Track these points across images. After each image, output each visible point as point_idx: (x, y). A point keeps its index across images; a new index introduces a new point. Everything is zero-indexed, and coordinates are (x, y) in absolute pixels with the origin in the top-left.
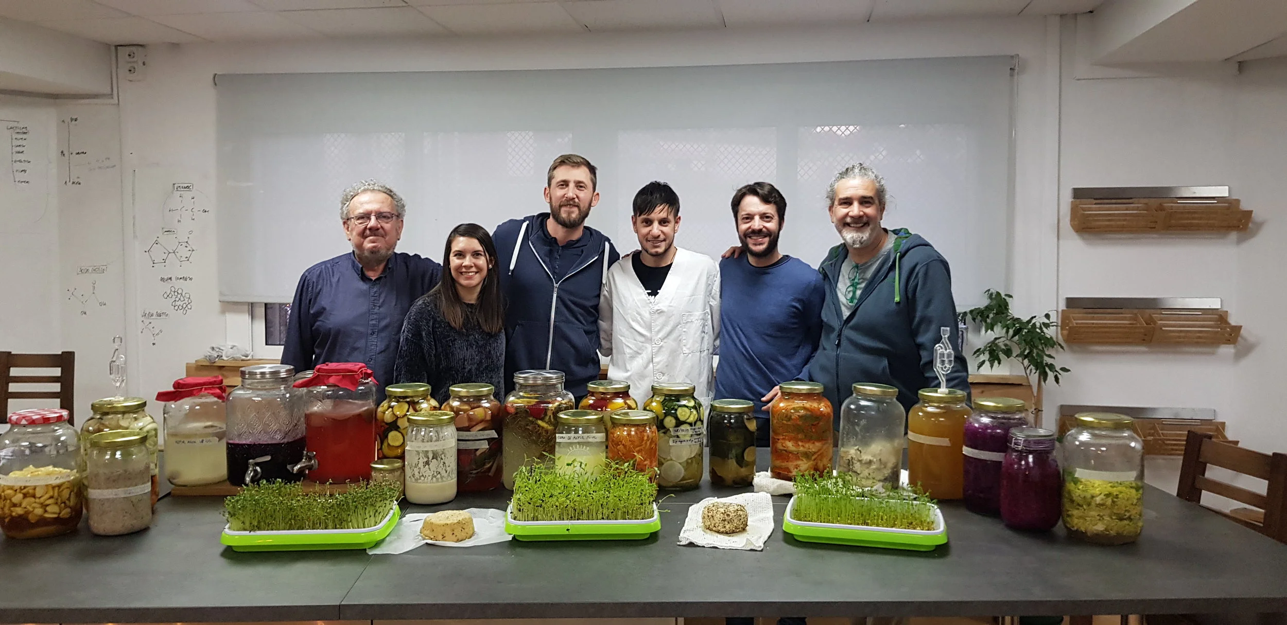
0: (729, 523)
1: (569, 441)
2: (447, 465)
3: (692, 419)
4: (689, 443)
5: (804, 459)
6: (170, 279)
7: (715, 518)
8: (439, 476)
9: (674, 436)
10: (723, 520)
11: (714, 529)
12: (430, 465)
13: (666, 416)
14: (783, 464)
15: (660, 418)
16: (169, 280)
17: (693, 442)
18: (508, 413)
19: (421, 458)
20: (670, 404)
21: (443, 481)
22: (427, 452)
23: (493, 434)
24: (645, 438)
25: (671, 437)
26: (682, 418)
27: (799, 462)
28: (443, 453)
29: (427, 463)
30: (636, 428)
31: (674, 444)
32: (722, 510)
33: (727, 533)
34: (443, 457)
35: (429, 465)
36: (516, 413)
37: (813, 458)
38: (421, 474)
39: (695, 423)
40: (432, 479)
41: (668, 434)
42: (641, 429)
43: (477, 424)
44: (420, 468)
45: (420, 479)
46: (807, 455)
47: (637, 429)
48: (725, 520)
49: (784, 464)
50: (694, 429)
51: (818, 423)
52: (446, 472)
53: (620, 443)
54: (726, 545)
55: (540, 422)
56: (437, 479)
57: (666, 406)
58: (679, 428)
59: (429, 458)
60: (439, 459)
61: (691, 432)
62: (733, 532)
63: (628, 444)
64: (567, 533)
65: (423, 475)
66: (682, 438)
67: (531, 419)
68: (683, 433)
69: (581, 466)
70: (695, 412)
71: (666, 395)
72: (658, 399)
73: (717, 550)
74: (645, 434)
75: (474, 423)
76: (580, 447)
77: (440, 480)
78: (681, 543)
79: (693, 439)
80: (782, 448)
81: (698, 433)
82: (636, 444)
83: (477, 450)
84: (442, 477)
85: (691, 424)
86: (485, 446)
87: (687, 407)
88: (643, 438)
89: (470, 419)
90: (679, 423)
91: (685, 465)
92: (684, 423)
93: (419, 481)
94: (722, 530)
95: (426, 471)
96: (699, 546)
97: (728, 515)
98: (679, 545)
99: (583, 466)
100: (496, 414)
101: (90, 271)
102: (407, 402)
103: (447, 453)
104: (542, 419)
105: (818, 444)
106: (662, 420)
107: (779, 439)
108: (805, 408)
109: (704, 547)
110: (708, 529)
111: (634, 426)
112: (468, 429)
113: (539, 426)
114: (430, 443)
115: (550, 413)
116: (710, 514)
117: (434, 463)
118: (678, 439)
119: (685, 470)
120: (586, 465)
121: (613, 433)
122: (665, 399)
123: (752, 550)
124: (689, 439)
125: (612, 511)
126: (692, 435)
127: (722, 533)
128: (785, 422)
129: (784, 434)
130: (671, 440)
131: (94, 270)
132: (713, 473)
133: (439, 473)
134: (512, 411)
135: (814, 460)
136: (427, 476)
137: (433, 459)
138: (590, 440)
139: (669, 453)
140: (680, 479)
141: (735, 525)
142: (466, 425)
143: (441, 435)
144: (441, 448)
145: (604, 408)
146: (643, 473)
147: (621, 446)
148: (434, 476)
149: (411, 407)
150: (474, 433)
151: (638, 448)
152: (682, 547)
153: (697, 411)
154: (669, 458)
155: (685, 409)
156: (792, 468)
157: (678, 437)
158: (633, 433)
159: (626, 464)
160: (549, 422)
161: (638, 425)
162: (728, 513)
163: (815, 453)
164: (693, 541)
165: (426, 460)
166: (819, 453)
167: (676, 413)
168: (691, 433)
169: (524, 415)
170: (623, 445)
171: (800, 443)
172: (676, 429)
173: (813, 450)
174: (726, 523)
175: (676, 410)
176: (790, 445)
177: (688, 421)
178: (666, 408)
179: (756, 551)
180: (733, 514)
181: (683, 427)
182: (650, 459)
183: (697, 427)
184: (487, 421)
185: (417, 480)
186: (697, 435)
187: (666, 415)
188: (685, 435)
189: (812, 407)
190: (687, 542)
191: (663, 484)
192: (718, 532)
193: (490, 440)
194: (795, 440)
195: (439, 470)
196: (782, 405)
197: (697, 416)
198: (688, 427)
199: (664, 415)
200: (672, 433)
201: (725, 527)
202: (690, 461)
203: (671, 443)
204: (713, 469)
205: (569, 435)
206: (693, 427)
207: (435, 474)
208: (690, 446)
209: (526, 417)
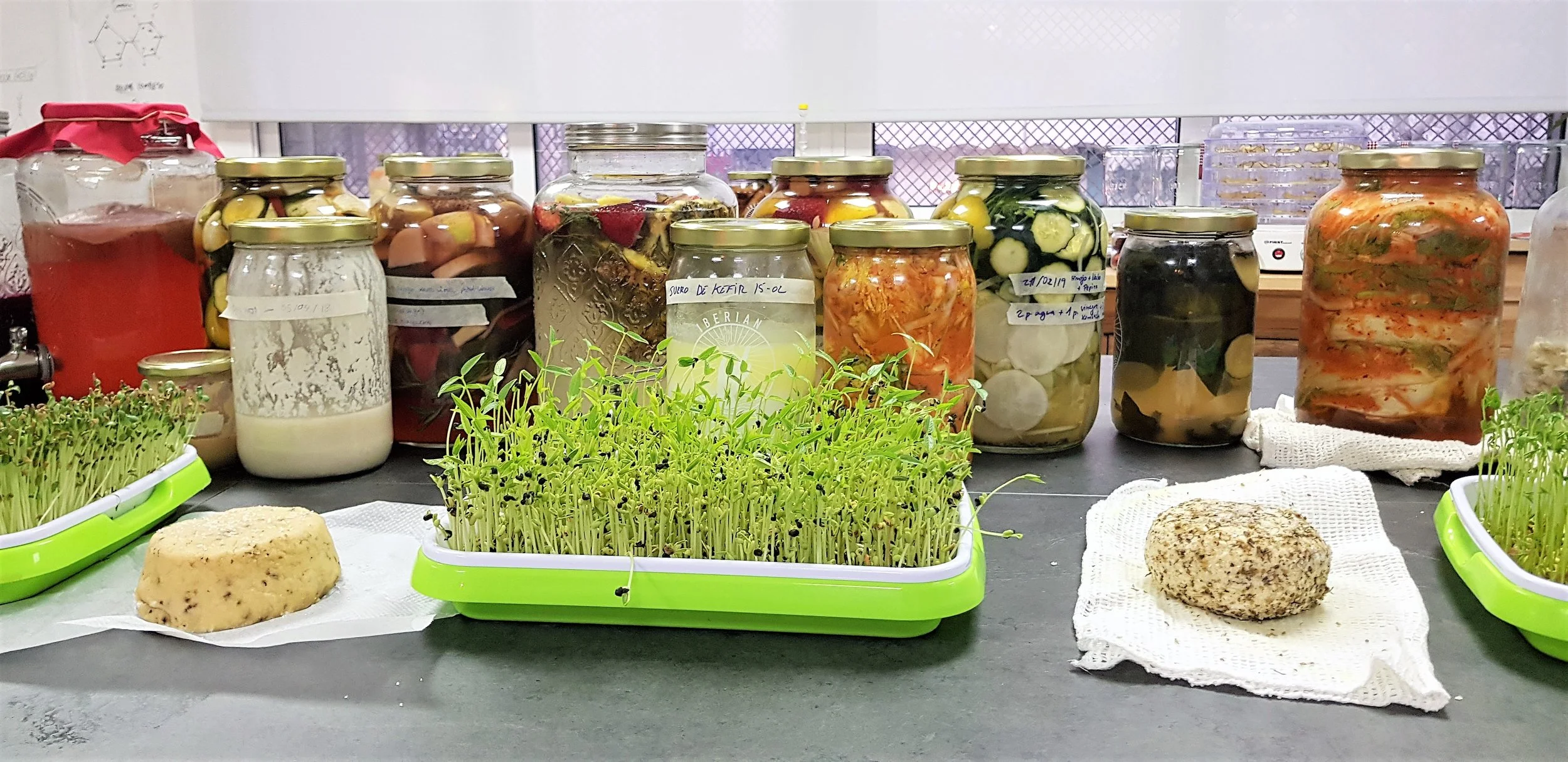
0: (1266, 581)
1: (701, 299)
2: (344, 365)
3: (1076, 250)
4: (1067, 319)
5: (1423, 371)
6: (130, 86)
7: (1212, 563)
8: (317, 397)
9: (1022, 299)
10: (1243, 571)
11: (1204, 600)
12: (288, 366)
13: (996, 241)
14: (1351, 384)
15: (982, 244)
16: (129, 90)
17: (1079, 317)
18: (541, 230)
19: (261, 344)
20: (1009, 206)
21: (331, 413)
22: (277, 324)
23: (502, 288)
24: (939, 292)
25: (1014, 299)
26: (1047, 246)
27: (1405, 379)
28: (328, 331)
29: (279, 359)
30: (910, 260)
31: (1022, 321)
32: (1237, 533)
33: (1254, 618)
34: (329, 344)
35: (283, 364)
36: (565, 229)
37: (1452, 365)
38: (263, 392)
39: (1086, 262)
40: (296, 405)
41: (1003, 291)
42: (925, 263)
43: (453, 257)
44: (259, 374)
45: (261, 406)
46: (1433, 358)
47: (914, 265)
48: (1249, 573)
49: (1354, 384)
50: (1083, 279)
51: (1476, 260)
52: (342, 387)
53: (857, 308)
54: (1280, 681)
55: (630, 255)
56: (313, 407)
57: (999, 210)
58: (1038, 275)
59: (282, 344)
60: (315, 348)
61: (1072, 288)
62: (1280, 615)
63: (882, 308)
64: (618, 602)
65: (269, 395)
66: (1045, 306)
67: (605, 245)
68: (1050, 289)
69: (729, 370)
70: (1084, 230)
71: (997, 179)
72: (974, 192)
73: (1244, 699)
74: (938, 280)
75: (445, 254)
76: (733, 318)
77: (320, 409)
78: (1087, 663)
79: (1077, 306)
80: (1349, 336)
81: (1093, 291)
82: (908, 310)
83: (454, 330)
84: (327, 403)
85: (1072, 265)
86: (476, 320)
87: (1063, 212)
88: (930, 291)
89: (431, 240)
90: (1038, 259)
91: (1050, 381)
92: (1052, 259)
93: (261, 411)
94: (1236, 607)
95: (276, 382)
96: (1167, 681)
97: (1263, 553)
98: (1081, 671)
99: (736, 371)
100: (512, 232)
101: (12, 78)
102: (263, 195)
103: (341, 329)
104: (637, 246)
105: (1466, 323)
106: (986, 254)
107: (1338, 312)
108: (1437, 215)
109: (1184, 683)
110: (1178, 597)
111: (903, 252)
112: (426, 270)
113: (627, 265)
114: (280, 299)
115: (657, 230)
116: (1187, 547)
117: (299, 360)
118: (1033, 308)
119: (1051, 399)
120: (743, 367)
121: (836, 280)
122: (996, 191)
123: (1395, 709)
124: (1066, 306)
125: (794, 527)
126: (1074, 298)
127: (1237, 616)
128: (1367, 258)
129: (1362, 294)
130: (1013, 308)
131: (18, 76)
132: (1127, 410)
133: (317, 389)
134: (552, 222)
135: (1456, 371)
136: (281, 396)
137: (294, 347)
138: (767, 297)
139: (1006, 347)
140: (1035, 423)
141: (1292, 589)
142: (420, 257)
143: (318, 276)
144: (319, 314)
145: (817, 219)
146: (930, 400)
147: (861, 316)
148: (299, 398)
149: (271, 207)
150: (443, 282)
151: (915, 324)
152: (1092, 681)
153: (1093, 229)
154: (1004, 362)
155: (1059, 218)
156: (1380, 395)
157: (1032, 300)
158: (899, 279)
159: (876, 369)
160: (656, 255)
161: (912, 252)
162: (1264, 545)
163: (1459, 350)
164: (1139, 657)
165: (274, 348)
166: (1470, 352)
167: (1028, 231)
168: (1074, 291)
169: (586, 235)
170: (868, 313)
171: (1413, 321)
172: (1029, 276)
173: (1453, 341)
174: (1256, 582)
175: (1030, 221)
176: (1377, 327)
177: (1065, 254)
178: (999, 216)
179: (1419, 712)
180: (1284, 551)
181: (1052, 272)
182: (953, 357)
183: (1090, 272)
184: (483, 250)
185: (253, 407)
186: (1089, 296)
187: (1000, 234)
188: (1054, 296)
189: (1461, 210)
190: (1111, 662)
191: (987, 434)
192: (1220, 613)
193: (491, 305)
194: (1397, 310)
195: (319, 379)
196: (1345, 212)
197: (1090, 241)
198: (1067, 274)
199: (992, 237)
200: (1017, 290)
201: (1250, 597)
202: (1065, 372)
203: (1012, 318)
204: (1127, 399)
205: (701, 281)
206: (1080, 274)
207: (305, 391)
208: (1068, 327)
209: (590, 241)
